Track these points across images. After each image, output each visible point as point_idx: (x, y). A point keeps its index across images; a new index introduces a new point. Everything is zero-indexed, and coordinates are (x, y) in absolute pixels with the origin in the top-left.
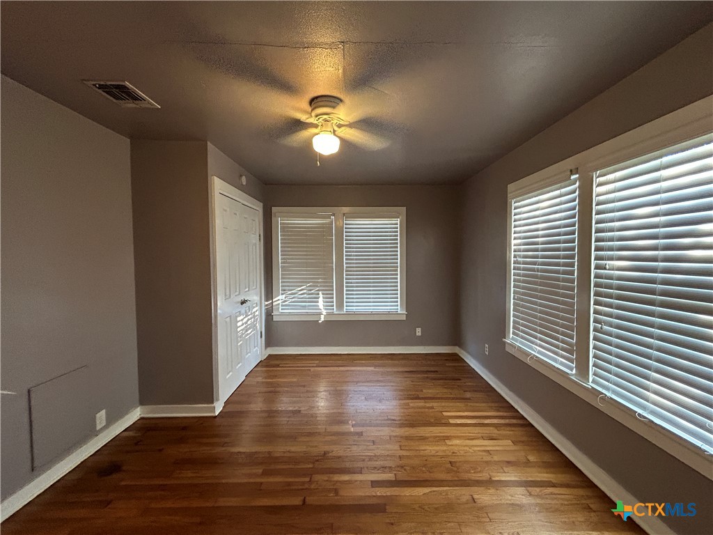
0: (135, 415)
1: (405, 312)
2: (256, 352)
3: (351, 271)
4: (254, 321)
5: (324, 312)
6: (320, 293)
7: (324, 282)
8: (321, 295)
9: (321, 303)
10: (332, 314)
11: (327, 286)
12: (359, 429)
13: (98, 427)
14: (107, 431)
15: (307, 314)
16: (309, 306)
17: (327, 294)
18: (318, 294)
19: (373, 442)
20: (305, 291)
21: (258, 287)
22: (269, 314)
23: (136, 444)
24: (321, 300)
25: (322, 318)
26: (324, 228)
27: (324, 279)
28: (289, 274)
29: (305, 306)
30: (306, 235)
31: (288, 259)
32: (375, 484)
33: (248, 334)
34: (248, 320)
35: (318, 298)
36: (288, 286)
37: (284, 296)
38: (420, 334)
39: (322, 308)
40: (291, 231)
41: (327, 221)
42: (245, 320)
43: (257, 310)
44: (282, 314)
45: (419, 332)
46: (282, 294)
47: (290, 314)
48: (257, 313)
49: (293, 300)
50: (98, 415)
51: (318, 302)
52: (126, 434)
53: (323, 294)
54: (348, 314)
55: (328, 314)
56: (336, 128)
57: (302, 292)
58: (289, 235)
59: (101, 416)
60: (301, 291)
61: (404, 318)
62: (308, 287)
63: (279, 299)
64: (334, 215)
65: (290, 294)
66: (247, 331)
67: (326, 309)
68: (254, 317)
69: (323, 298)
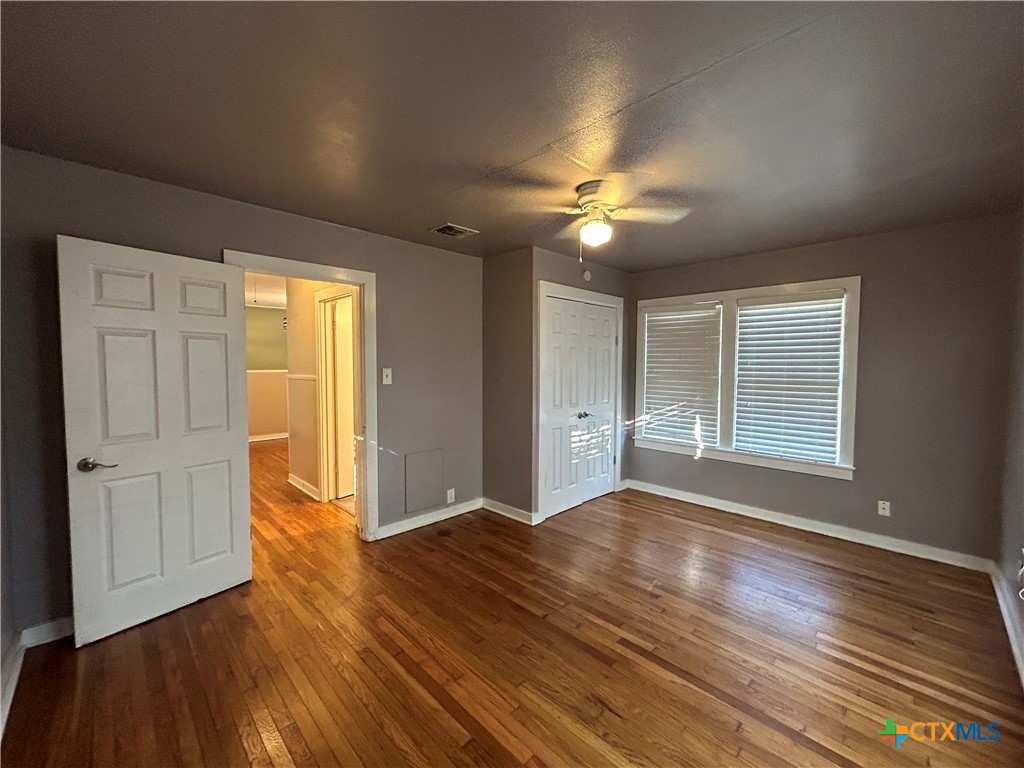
0: (479, 503)
1: (851, 467)
2: (606, 479)
3: (745, 388)
4: (602, 441)
5: (701, 445)
6: (697, 416)
7: (704, 402)
8: (698, 421)
9: (698, 430)
10: (713, 450)
11: (707, 408)
12: (657, 592)
13: (449, 501)
14: (454, 507)
15: (678, 444)
16: (680, 433)
17: (706, 419)
18: (694, 418)
19: (664, 610)
20: (676, 412)
21: (612, 400)
22: (629, 438)
23: (468, 524)
24: (698, 427)
25: (699, 454)
26: (706, 323)
27: (705, 397)
28: (656, 388)
29: (676, 433)
30: (679, 335)
31: (656, 368)
32: (623, 642)
33: (590, 455)
34: (592, 438)
35: (694, 424)
36: (655, 404)
37: (649, 416)
38: (887, 513)
39: (699, 439)
40: (661, 331)
41: (712, 313)
42: (588, 437)
43: (609, 428)
44: (645, 440)
45: (884, 508)
46: (647, 413)
47: (654, 441)
48: (609, 432)
49: (660, 423)
50: (449, 491)
51: (693, 429)
52: (469, 515)
53: (701, 419)
54: (738, 453)
55: (707, 449)
56: (608, 213)
57: (672, 413)
58: (658, 336)
59: (451, 493)
60: (672, 411)
61: (849, 477)
62: (681, 406)
63: (643, 419)
64: (721, 302)
65: (655, 415)
66: (589, 450)
67: (704, 441)
68: (603, 435)
69: (702, 424)
